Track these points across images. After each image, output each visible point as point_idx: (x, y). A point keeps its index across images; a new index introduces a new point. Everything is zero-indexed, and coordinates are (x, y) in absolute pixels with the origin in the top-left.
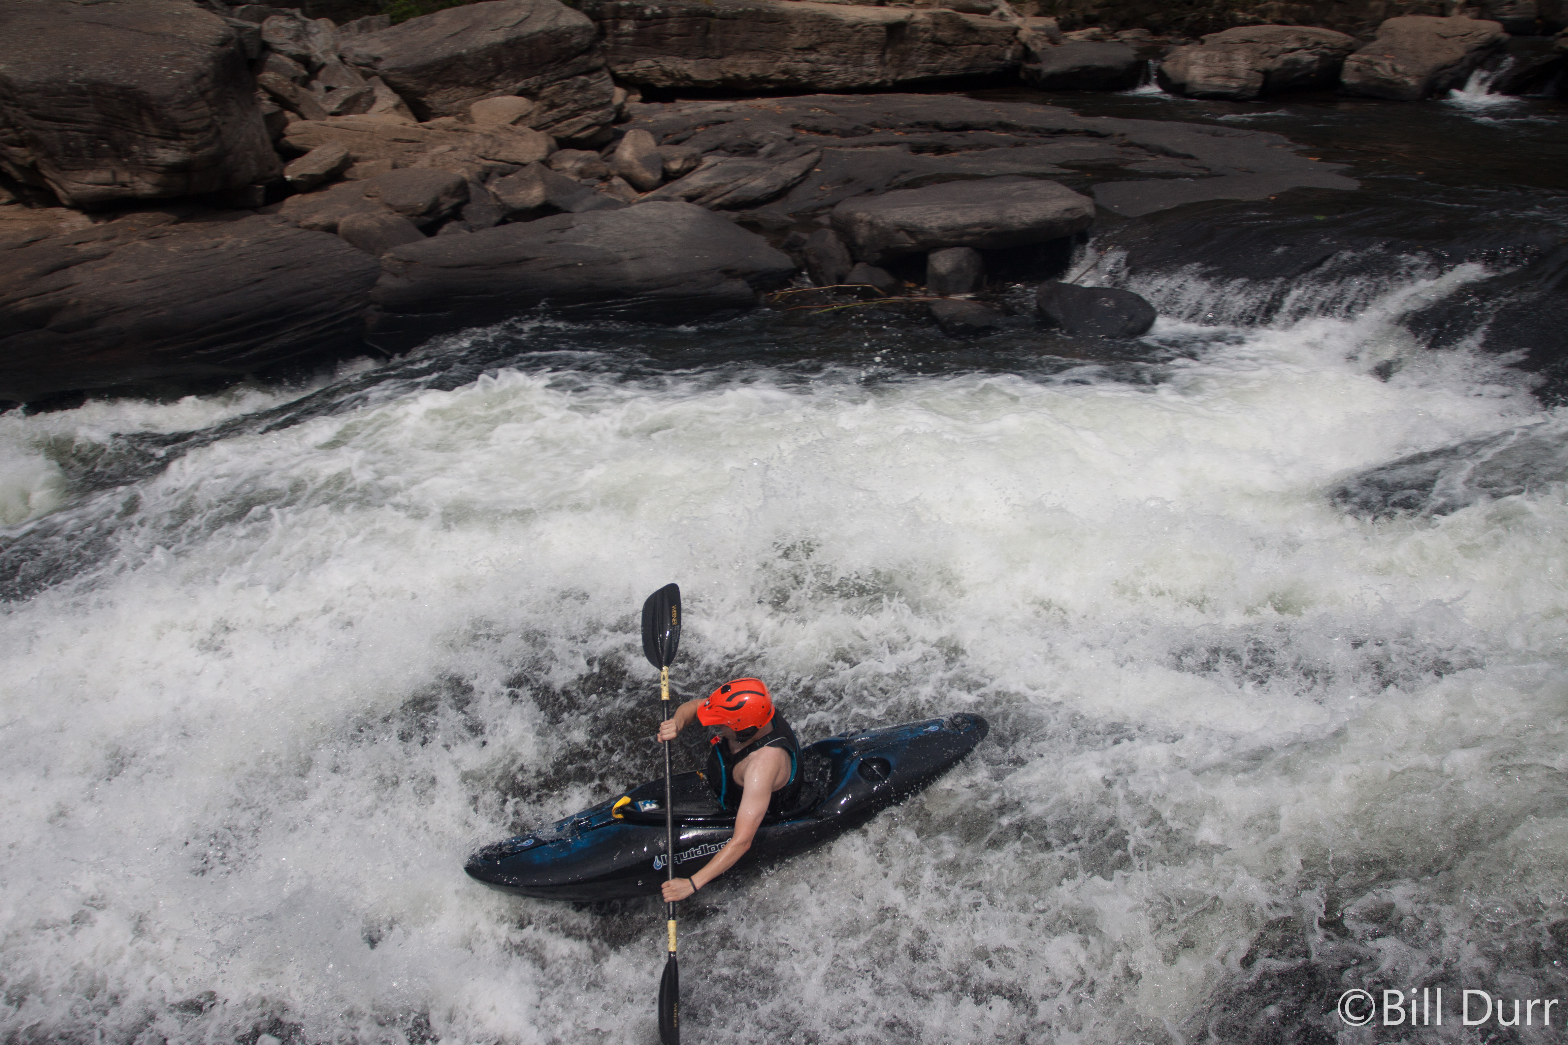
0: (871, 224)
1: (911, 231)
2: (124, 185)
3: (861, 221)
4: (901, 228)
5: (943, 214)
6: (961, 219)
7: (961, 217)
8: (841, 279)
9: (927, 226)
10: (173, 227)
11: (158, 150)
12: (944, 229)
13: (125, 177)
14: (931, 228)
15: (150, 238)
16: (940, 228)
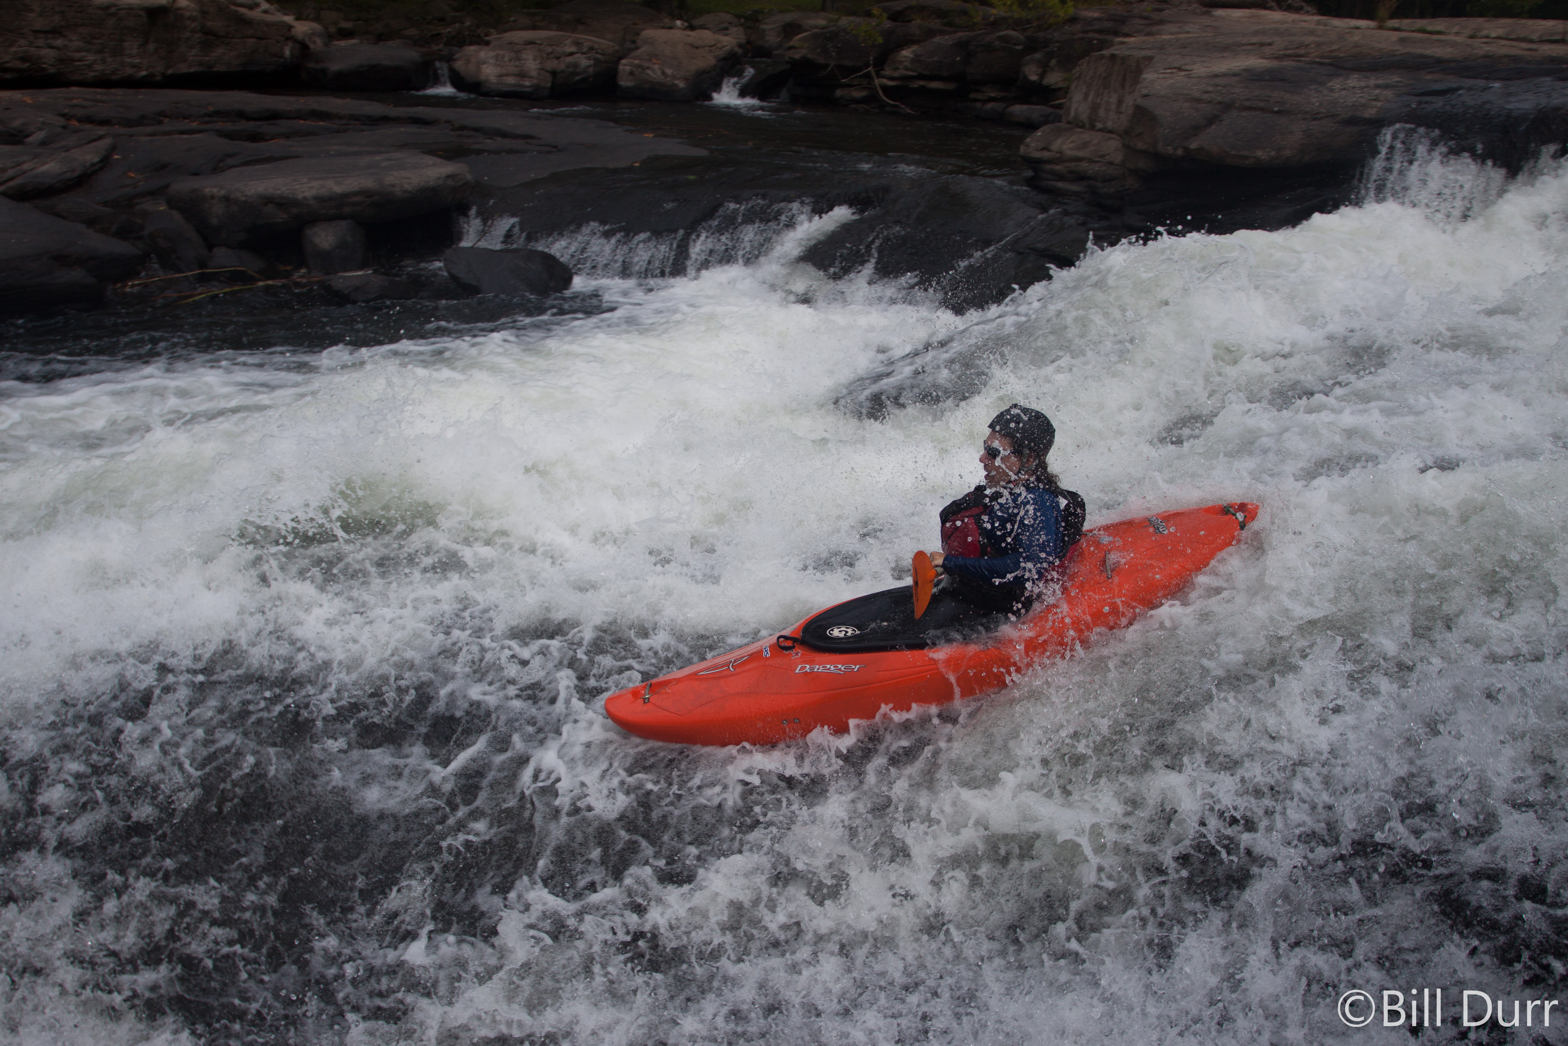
0: (227, 199)
1: (282, 203)
3: (213, 197)
4: (269, 200)
5: (315, 184)
6: (338, 189)
7: (337, 188)
8: (202, 265)
9: (300, 196)
12: (320, 199)
14: (305, 198)
16: (316, 198)
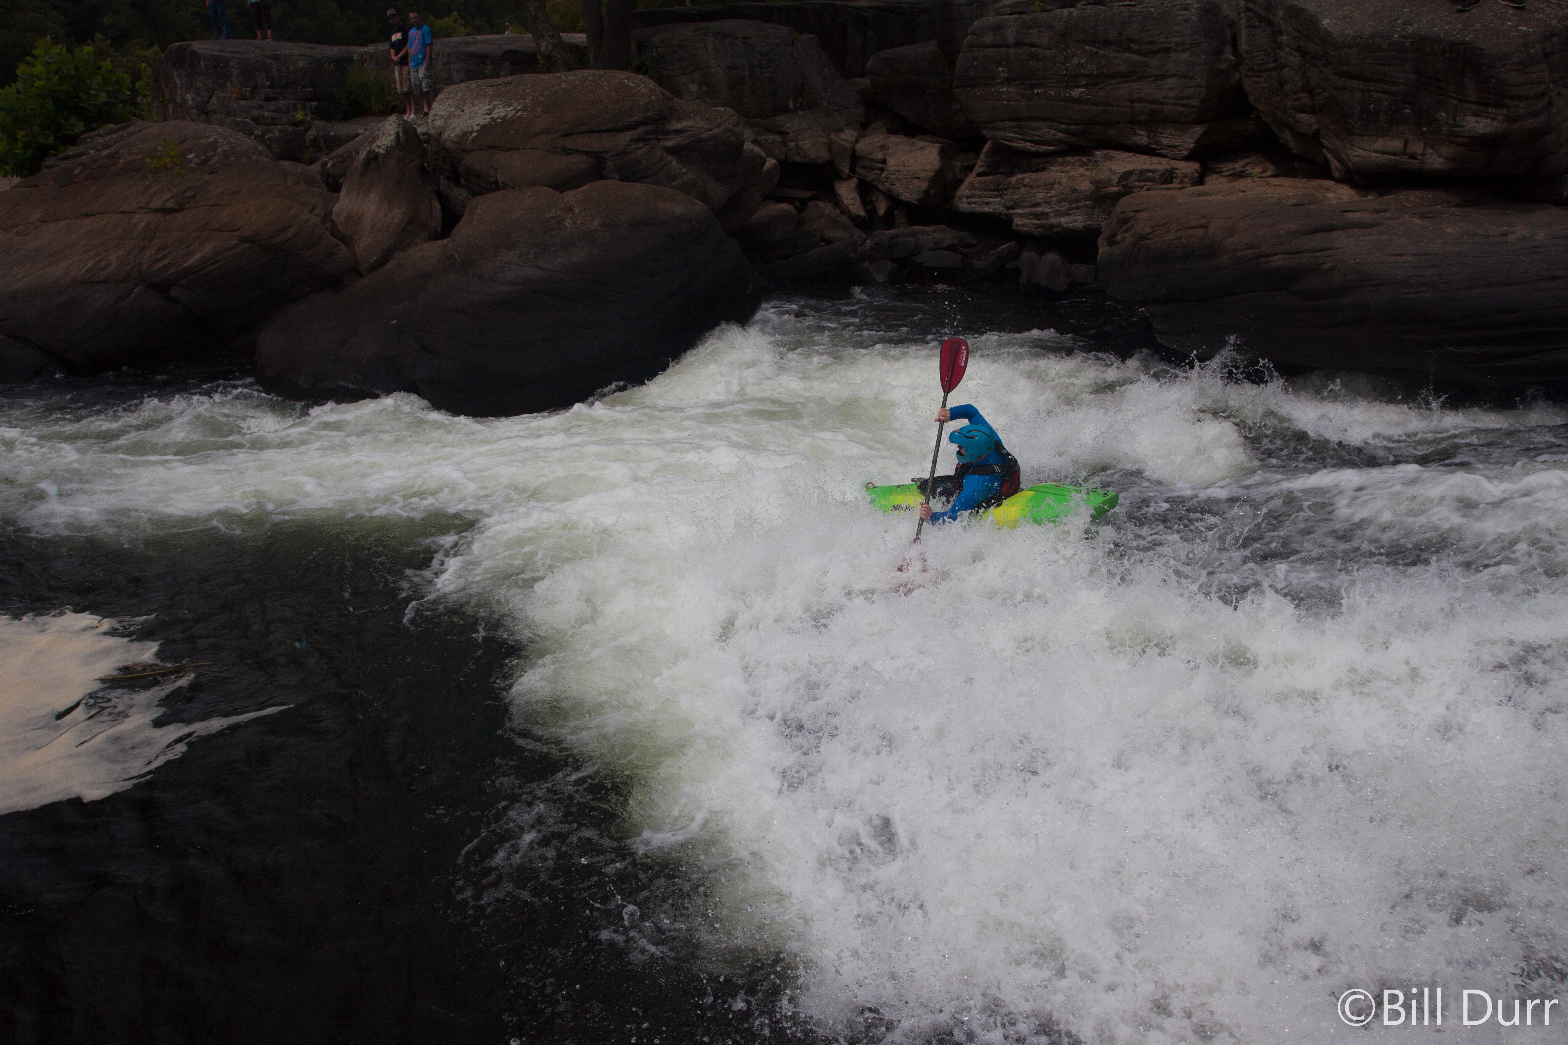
2: (1413, 156)
10: (1453, 209)
11: (1469, 118)
13: (1417, 147)
15: (1423, 217)
